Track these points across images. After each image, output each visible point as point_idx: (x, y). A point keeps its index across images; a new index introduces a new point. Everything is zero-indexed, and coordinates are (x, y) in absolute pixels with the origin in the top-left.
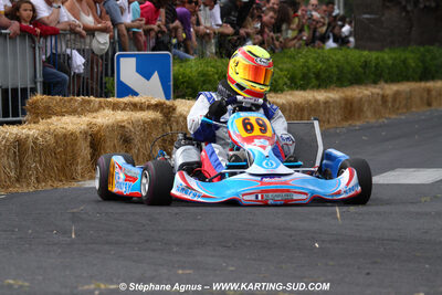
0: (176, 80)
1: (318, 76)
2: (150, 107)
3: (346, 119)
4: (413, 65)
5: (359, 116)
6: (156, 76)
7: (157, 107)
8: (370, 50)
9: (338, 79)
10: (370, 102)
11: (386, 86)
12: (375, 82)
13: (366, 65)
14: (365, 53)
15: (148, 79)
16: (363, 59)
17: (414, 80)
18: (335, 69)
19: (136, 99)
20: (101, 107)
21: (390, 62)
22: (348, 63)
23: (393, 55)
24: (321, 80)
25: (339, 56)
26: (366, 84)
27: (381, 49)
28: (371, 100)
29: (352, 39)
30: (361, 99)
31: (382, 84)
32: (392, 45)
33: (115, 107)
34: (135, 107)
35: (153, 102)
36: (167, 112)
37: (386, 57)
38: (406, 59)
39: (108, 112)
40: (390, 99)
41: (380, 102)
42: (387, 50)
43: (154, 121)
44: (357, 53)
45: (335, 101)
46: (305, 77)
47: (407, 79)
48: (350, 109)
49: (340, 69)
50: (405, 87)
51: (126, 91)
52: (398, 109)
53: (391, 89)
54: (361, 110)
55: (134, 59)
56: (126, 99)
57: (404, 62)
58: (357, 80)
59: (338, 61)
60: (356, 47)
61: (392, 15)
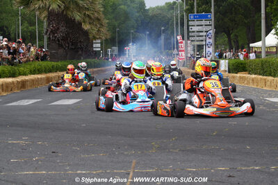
1: (38, 70)
8: (54, 62)
9: (45, 71)
12: (56, 72)
13: (53, 67)
16: (52, 65)
18: (43, 68)
21: (61, 65)
23: (62, 63)
24: (39, 71)
27: (58, 61)
28: (54, 77)
30: (52, 77)
31: (58, 72)
32: (61, 60)
37: (59, 64)
45: (44, 78)
46: (34, 70)
48: (48, 80)
49: (45, 68)
58: (50, 71)
61: (61, 51)
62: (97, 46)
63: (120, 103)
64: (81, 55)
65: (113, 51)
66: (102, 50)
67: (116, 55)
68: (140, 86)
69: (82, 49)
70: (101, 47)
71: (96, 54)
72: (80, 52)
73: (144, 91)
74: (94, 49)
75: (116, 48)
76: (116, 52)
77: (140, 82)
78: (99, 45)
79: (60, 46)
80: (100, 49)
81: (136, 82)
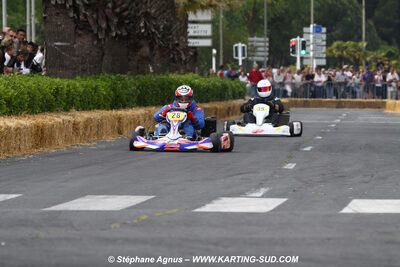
3: (36, 146)
4: (104, 93)
5: (50, 144)
8: (61, 78)
9: (29, 106)
10: (61, 130)
11: (78, 113)
12: (66, 110)
13: (57, 92)
14: (57, 80)
16: (54, 87)
17: (105, 108)
18: (27, 96)
21: (82, 90)
22: (40, 90)
23: (85, 83)
24: (12, 107)
25: (30, 83)
26: (57, 112)
27: (73, 77)
28: (62, 127)
30: (52, 126)
31: (74, 111)
32: (84, 72)
37: (78, 84)
40: (81, 126)
41: (71, 126)
42: (78, 77)
44: (49, 80)
45: (25, 127)
47: (98, 107)
48: (41, 136)
49: (32, 97)
50: (96, 115)
52: (89, 137)
53: (82, 116)
54: (52, 137)
57: (96, 89)
58: (48, 107)
59: (29, 87)
60: (46, 75)
61: (84, 43)
62: (200, 31)
64: (148, 60)
65: (251, 50)
66: (215, 45)
67: (260, 64)
69: (150, 38)
70: (215, 37)
71: (198, 58)
72: (146, 50)
74: (192, 43)
75: (261, 43)
76: (262, 54)
78: (207, 29)
79: (82, 27)
80: (208, 43)
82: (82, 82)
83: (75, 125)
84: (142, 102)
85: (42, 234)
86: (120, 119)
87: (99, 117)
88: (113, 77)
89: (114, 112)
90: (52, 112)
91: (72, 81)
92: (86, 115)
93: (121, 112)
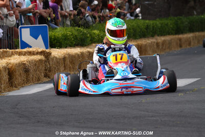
0: (50, 39)
2: (38, 53)
4: (171, 26)
6: (40, 37)
7: (42, 53)
8: (149, 20)
9: (134, 35)
11: (158, 38)
12: (153, 36)
13: (147, 27)
14: (147, 21)
15: (36, 39)
16: (146, 25)
17: (174, 35)
18: (132, 30)
19: (31, 49)
20: (13, 54)
21: (160, 25)
22: (138, 27)
23: (162, 22)
25: (133, 23)
26: (148, 37)
27: (155, 19)
28: (151, 45)
29: (140, 15)
30: (146, 45)
31: (156, 37)
32: (160, 17)
33: (20, 54)
34: (31, 53)
35: (40, 50)
36: (47, 55)
37: (158, 23)
38: (168, 23)
39: (16, 56)
40: (160, 45)
41: (155, 46)
42: (158, 19)
43: (40, 60)
44: (142, 21)
47: (169, 34)
49: (135, 30)
50: (168, 38)
51: (25, 45)
52: (165, 49)
53: (161, 39)
54: (146, 51)
55: (29, 29)
56: (25, 50)
58: (143, 35)
59: (133, 26)
60: (142, 19)
63: (90, 82)
64: (193, 8)
68: (119, 57)
72: (192, 3)
73: (126, 63)
77: (120, 50)
81: (114, 50)
82: (160, 21)
83: (158, 44)
84: (191, 30)
85: (144, 101)
86: (180, 40)
87: (170, 39)
88: (176, 18)
89: (177, 36)
90: (145, 37)
91: (154, 21)
92: (163, 38)
93: (181, 36)
